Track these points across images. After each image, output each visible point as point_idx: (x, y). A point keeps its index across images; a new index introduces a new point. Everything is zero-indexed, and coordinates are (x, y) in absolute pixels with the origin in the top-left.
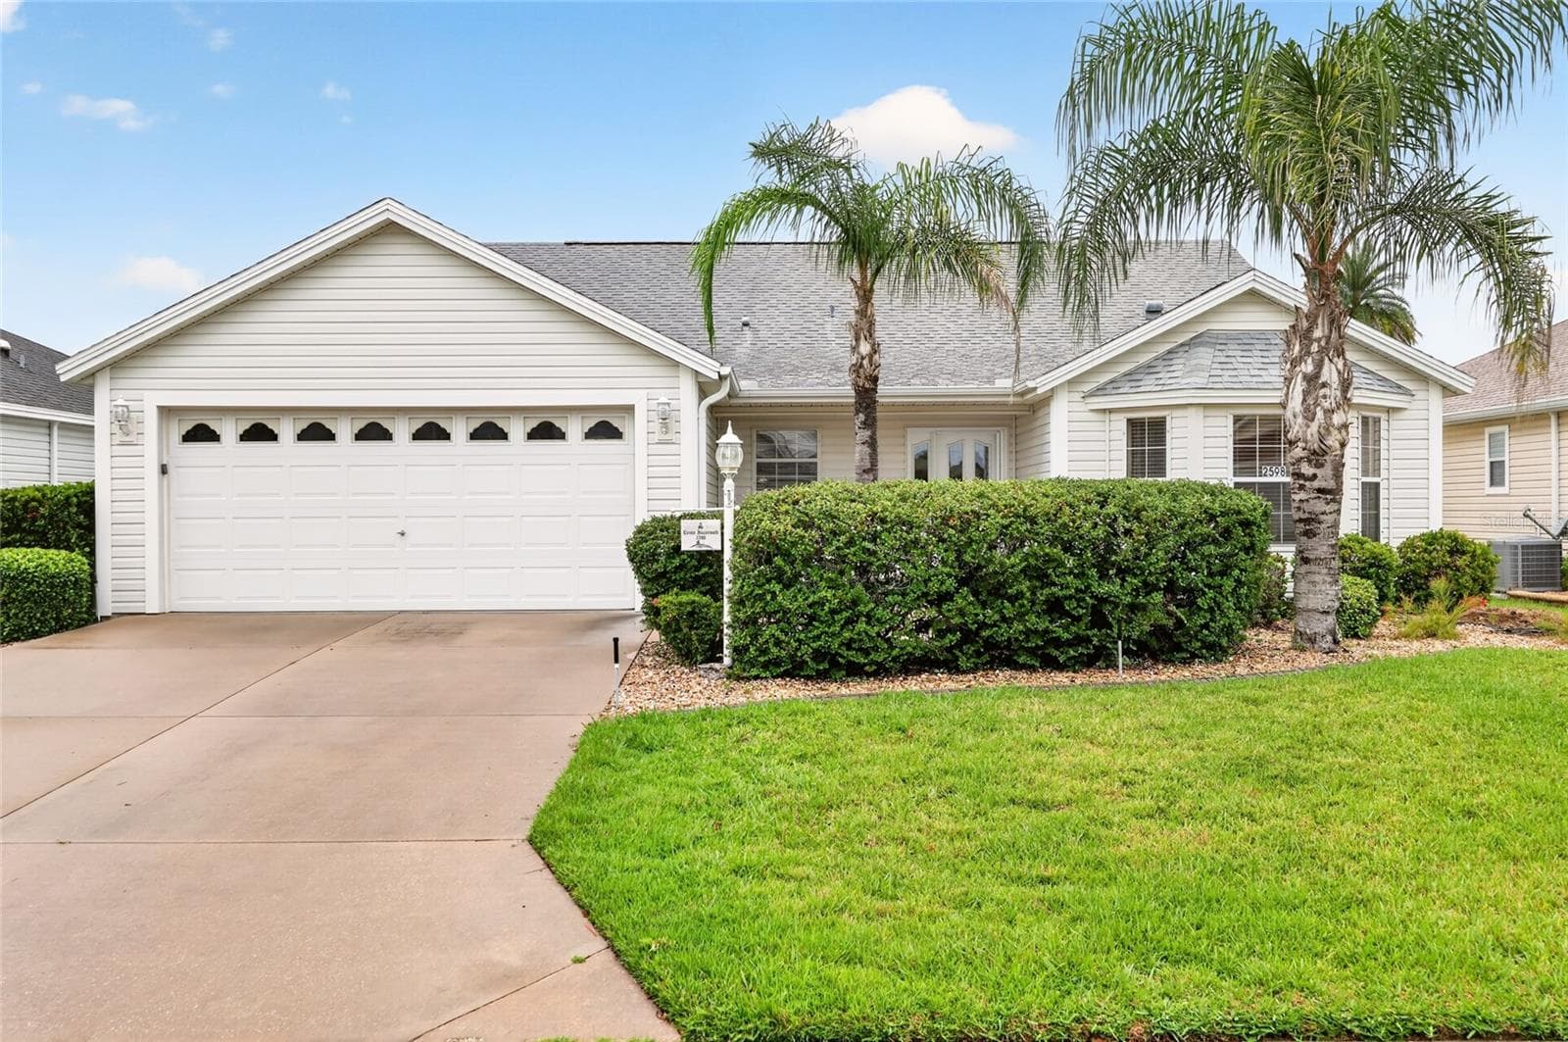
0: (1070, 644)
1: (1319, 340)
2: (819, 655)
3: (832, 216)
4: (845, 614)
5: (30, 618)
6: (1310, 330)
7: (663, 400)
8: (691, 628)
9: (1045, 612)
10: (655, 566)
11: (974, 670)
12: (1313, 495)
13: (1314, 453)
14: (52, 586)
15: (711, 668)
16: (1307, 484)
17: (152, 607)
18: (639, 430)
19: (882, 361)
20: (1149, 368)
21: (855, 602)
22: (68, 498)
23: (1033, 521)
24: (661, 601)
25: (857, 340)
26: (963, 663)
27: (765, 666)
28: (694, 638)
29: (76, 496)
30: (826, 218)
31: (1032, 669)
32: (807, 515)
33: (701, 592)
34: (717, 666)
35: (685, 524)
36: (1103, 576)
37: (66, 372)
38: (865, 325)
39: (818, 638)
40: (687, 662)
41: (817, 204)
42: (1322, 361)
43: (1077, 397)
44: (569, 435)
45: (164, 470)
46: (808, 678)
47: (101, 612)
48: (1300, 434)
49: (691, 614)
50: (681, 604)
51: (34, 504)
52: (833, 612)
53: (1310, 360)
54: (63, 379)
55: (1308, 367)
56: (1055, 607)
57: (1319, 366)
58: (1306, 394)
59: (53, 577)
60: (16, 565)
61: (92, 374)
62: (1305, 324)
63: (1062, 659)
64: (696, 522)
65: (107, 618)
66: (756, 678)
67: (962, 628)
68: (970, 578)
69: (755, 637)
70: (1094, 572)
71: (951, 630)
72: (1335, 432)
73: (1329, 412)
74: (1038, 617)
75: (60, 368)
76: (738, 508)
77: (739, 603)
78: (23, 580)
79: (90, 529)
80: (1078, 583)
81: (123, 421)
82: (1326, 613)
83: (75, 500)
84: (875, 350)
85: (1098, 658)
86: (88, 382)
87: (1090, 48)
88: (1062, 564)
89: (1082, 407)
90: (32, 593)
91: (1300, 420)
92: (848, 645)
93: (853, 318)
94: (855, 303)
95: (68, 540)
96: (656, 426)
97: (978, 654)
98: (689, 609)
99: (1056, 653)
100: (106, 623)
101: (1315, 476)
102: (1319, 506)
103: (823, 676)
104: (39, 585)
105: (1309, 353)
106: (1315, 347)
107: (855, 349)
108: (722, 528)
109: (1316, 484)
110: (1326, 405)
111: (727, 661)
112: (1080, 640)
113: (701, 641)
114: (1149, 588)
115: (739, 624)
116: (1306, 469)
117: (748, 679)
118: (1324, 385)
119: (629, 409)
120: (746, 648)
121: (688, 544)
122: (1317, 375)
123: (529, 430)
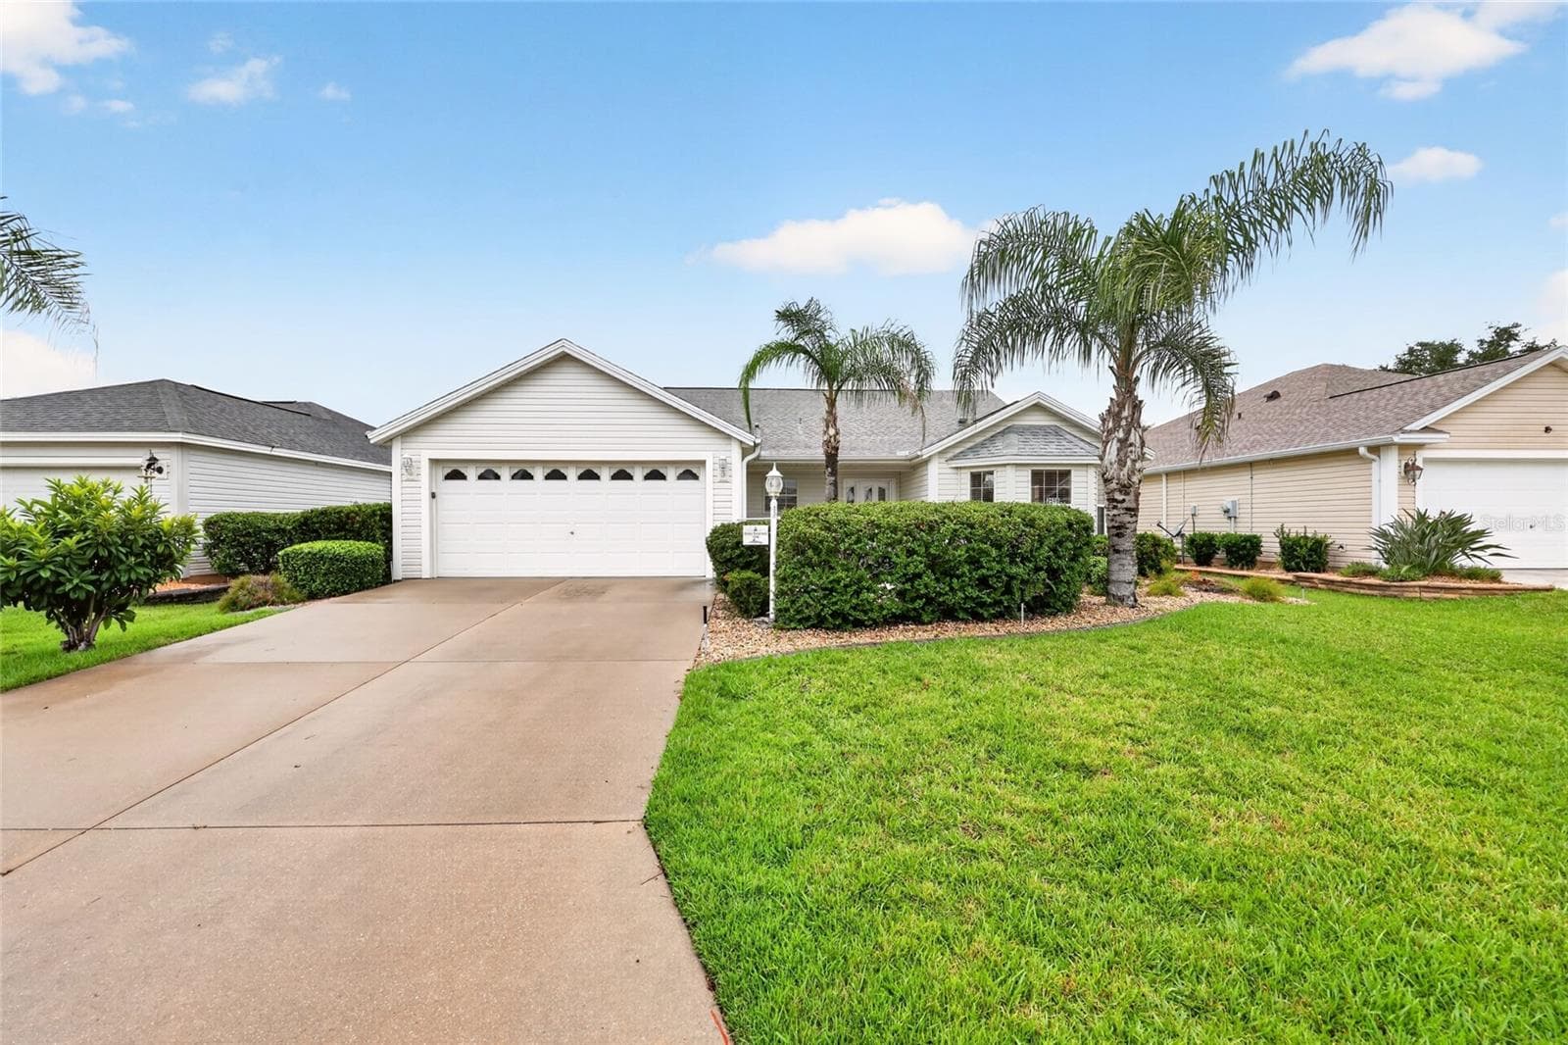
0: (990, 605)
1: (1126, 418)
2: (835, 615)
3: (814, 359)
4: (854, 588)
5: (342, 584)
6: (1120, 412)
7: (722, 457)
8: (749, 595)
9: (977, 585)
10: (724, 554)
11: (930, 623)
12: (1122, 512)
13: (1124, 486)
14: (356, 564)
15: (763, 621)
16: (1119, 505)
17: (426, 575)
18: (709, 474)
19: (841, 439)
20: (982, 445)
21: (860, 580)
22: (374, 512)
23: (972, 526)
24: (728, 577)
25: (828, 427)
26: (926, 618)
27: (800, 621)
28: (751, 600)
29: (380, 510)
30: (811, 361)
31: (966, 622)
32: (828, 522)
33: (753, 571)
34: (766, 619)
35: (746, 528)
36: (1012, 562)
37: (374, 437)
38: (831, 419)
39: (835, 603)
40: (745, 616)
41: (806, 352)
42: (1130, 431)
43: (943, 460)
44: (668, 478)
45: (433, 496)
46: (827, 629)
47: (394, 578)
48: (1115, 475)
49: (748, 586)
50: (742, 579)
51: (353, 514)
52: (846, 586)
53: (1121, 430)
54: (372, 442)
55: (1121, 434)
56: (983, 582)
57: (1128, 433)
58: (1119, 450)
59: (356, 558)
60: (333, 550)
61: (391, 439)
62: (1117, 409)
63: (986, 614)
64: (753, 527)
65: (398, 581)
66: (794, 629)
67: (926, 596)
68: (933, 563)
69: (793, 602)
70: (1007, 559)
71: (920, 597)
72: (1137, 473)
73: (1134, 461)
74: (972, 588)
75: (370, 435)
76: (779, 518)
77: (782, 580)
78: (337, 560)
79: (389, 529)
80: (998, 567)
81: (408, 466)
82: (1130, 583)
83: (379, 512)
84: (837, 433)
85: (1005, 614)
86: (389, 444)
87: (983, 247)
88: (989, 555)
89: (945, 465)
90: (343, 568)
91: (1115, 466)
92: (854, 608)
93: (825, 416)
94: (826, 407)
95: (374, 536)
96: (718, 472)
97: (933, 612)
98: (748, 582)
99: (981, 611)
100: (397, 584)
101: (1124, 500)
102: (1127, 518)
103: (837, 628)
104: (347, 563)
105: (1120, 426)
106: (1123, 423)
107: (825, 432)
108: (769, 530)
109: (1125, 505)
110: (1133, 457)
111: (772, 616)
112: (998, 603)
113: (755, 603)
114: (1037, 569)
115: (780, 594)
116: (1119, 496)
117: (789, 630)
118: (1131, 445)
119: (703, 463)
120: (787, 610)
121: (747, 541)
122: (1127, 439)
123: (645, 474)
